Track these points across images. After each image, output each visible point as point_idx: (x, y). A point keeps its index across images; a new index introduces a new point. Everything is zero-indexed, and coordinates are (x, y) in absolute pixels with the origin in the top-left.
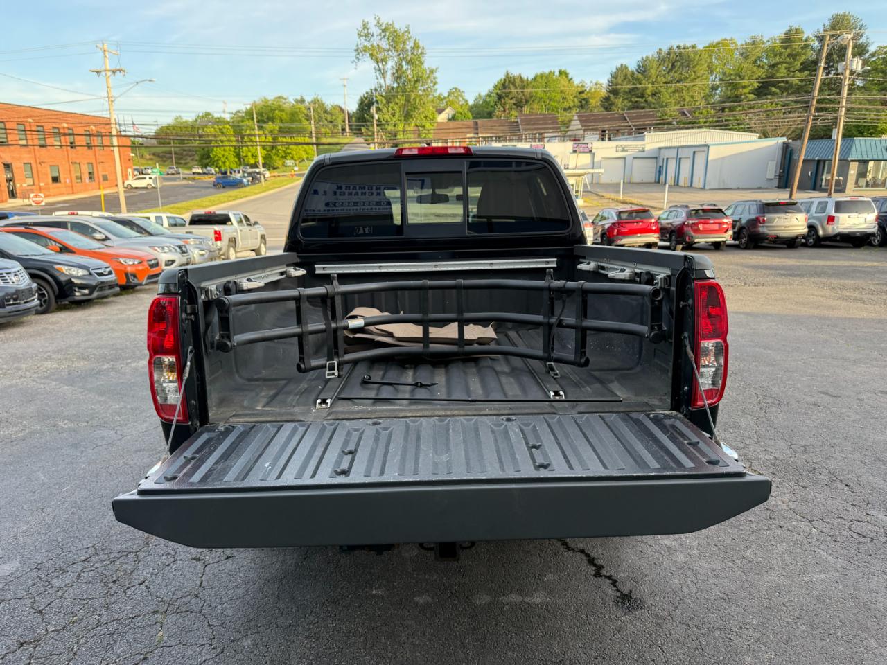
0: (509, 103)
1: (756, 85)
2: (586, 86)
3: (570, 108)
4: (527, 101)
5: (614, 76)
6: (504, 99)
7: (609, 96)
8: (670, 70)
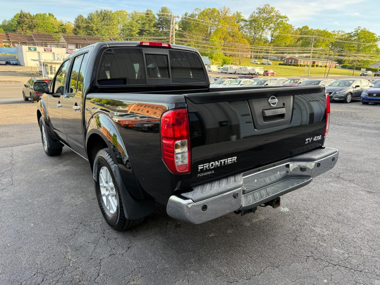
0: (25, 27)
1: (139, 31)
2: (63, 23)
3: (57, 32)
4: (35, 27)
5: (77, 20)
6: (22, 24)
7: (76, 29)
8: (103, 20)
